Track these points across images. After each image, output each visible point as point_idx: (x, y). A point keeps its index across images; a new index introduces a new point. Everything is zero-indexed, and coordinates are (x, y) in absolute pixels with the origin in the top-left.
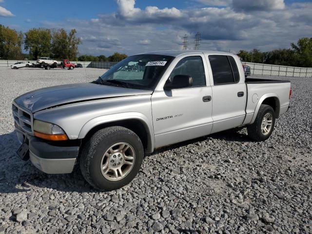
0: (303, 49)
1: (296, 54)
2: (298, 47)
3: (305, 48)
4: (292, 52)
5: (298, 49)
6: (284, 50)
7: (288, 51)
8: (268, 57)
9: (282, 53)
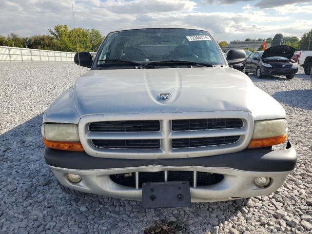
0: (60, 35)
1: (55, 40)
2: (56, 33)
3: (62, 34)
4: (52, 38)
5: (55, 35)
6: (44, 36)
7: (48, 37)
8: (30, 43)
9: (43, 39)
